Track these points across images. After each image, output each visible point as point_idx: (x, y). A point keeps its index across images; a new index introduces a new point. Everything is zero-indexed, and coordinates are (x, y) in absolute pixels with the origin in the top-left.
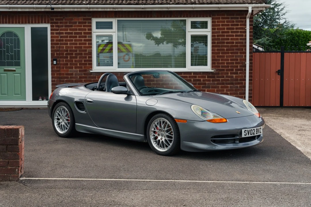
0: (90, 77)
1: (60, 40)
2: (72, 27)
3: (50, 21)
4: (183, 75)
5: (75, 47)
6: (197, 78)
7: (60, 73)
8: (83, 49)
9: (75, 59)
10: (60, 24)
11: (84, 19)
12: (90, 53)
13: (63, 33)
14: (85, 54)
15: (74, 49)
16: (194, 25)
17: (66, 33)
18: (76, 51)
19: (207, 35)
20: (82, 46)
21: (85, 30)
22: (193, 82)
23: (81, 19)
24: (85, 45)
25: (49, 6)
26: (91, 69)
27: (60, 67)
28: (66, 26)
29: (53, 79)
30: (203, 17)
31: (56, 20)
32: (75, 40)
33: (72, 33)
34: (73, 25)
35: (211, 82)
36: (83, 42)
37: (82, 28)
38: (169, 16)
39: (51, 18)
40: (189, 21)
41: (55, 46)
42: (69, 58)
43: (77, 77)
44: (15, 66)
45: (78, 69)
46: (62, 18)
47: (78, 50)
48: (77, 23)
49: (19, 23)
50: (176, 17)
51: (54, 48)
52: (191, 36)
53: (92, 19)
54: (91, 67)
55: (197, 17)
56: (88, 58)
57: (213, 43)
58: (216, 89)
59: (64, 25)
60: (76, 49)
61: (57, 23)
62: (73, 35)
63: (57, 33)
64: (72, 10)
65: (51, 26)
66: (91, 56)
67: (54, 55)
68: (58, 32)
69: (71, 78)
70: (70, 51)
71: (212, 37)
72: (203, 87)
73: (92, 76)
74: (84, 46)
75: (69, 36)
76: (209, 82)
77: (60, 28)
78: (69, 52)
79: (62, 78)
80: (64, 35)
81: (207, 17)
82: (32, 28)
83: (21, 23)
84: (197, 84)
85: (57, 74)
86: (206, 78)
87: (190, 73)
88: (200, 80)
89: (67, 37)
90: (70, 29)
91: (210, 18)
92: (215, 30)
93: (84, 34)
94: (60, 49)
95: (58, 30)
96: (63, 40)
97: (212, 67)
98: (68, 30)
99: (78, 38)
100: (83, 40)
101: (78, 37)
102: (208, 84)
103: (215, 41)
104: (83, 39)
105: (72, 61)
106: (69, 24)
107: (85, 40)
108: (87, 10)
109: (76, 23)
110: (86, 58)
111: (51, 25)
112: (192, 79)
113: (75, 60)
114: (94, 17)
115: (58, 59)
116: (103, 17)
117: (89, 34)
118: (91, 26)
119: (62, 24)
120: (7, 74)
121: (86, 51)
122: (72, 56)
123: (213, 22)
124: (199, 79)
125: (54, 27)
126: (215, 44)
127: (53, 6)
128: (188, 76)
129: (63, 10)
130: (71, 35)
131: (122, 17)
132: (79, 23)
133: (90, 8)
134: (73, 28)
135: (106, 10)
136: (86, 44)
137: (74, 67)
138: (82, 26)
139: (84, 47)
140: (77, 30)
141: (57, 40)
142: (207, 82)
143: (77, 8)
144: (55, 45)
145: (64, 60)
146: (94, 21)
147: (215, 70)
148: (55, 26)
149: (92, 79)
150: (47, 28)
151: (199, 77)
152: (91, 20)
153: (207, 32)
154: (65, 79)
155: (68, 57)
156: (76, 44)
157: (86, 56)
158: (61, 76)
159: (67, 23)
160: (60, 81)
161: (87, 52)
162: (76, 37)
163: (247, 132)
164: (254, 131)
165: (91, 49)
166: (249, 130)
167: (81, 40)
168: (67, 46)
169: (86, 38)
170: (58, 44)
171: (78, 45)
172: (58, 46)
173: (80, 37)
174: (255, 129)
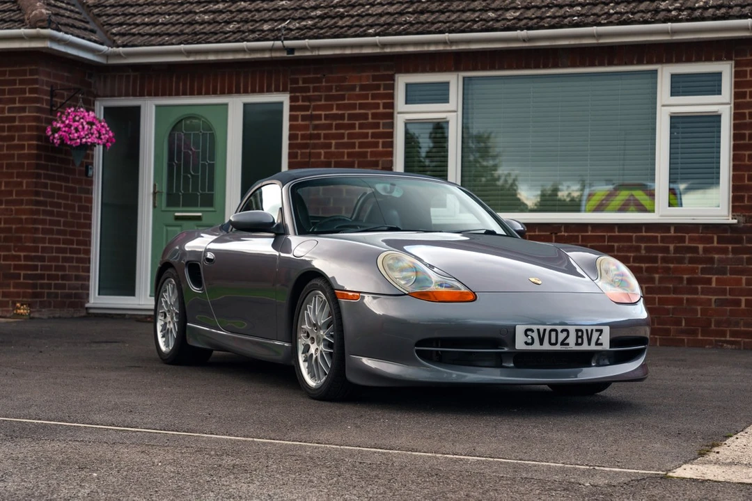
1: (311, 137)
2: (344, 100)
3: (289, 86)
4: (644, 234)
5: (349, 155)
6: (687, 244)
8: (369, 159)
10: (313, 92)
11: (375, 78)
13: (319, 117)
15: (346, 159)
16: (681, 86)
17: (327, 117)
18: (352, 164)
19: (719, 113)
20: (367, 152)
21: (377, 106)
22: (674, 253)
23: (366, 77)
24: (375, 149)
25: (278, 43)
28: (328, 98)
30: (708, 59)
31: (305, 81)
32: (351, 136)
33: (342, 117)
34: (347, 94)
35: (730, 256)
36: (370, 139)
37: (370, 101)
38: (606, 62)
39: (292, 77)
40: (665, 73)
41: (299, 151)
44: (201, 206)
46: (319, 76)
47: (356, 162)
48: (358, 89)
49: (215, 93)
50: (626, 64)
51: (296, 157)
52: (672, 117)
53: (397, 76)
55: (689, 60)
57: (736, 137)
58: (744, 278)
59: (323, 94)
60: (351, 159)
61: (307, 90)
62: (346, 121)
63: (304, 118)
64: (338, 52)
65: (292, 99)
68: (307, 115)
70: (337, 164)
71: (734, 120)
72: (704, 271)
74: (371, 152)
75: (334, 123)
76: (723, 256)
77: (313, 104)
80: (323, 121)
81: (719, 59)
82: (245, 105)
83: (218, 93)
84: (687, 261)
86: (715, 244)
87: (664, 227)
88: (695, 250)
89: (329, 127)
90: (337, 105)
91: (730, 62)
92: (745, 97)
93: (372, 118)
94: (313, 160)
95: (306, 108)
96: (318, 137)
97: (733, 211)
98: (332, 109)
99: (357, 130)
100: (370, 135)
101: (357, 126)
102: (720, 261)
103: (743, 132)
104: (370, 131)
106: (337, 91)
107: (374, 135)
108: (378, 50)
109: (353, 88)
111: (293, 94)
112: (672, 247)
114: (400, 71)
116: (424, 71)
117: (386, 119)
118: (392, 96)
119: (320, 92)
120: (180, 226)
121: (376, 164)
123: (737, 74)
124: (691, 247)
125: (298, 101)
126: (744, 139)
127: (287, 43)
128: (659, 235)
129: (316, 53)
130: (341, 122)
131: (475, 69)
132: (361, 89)
133: (384, 45)
134: (346, 102)
135: (426, 48)
136: (375, 145)
138: (370, 95)
139: (373, 154)
140: (355, 109)
141: (303, 137)
142: (716, 256)
143: (352, 46)
144: (299, 148)
146: (402, 81)
147: (742, 219)
148: (300, 98)
150: (281, 103)
151: (691, 240)
152: (394, 80)
153: (721, 104)
156: (353, 145)
159: (330, 89)
162: (353, 126)
163: (535, 335)
164: (565, 334)
165: (390, 159)
166: (545, 330)
167: (366, 136)
168: (329, 150)
169: (379, 128)
170: (305, 146)
171: (357, 150)
172: (308, 151)
173: (361, 126)
174: (572, 329)
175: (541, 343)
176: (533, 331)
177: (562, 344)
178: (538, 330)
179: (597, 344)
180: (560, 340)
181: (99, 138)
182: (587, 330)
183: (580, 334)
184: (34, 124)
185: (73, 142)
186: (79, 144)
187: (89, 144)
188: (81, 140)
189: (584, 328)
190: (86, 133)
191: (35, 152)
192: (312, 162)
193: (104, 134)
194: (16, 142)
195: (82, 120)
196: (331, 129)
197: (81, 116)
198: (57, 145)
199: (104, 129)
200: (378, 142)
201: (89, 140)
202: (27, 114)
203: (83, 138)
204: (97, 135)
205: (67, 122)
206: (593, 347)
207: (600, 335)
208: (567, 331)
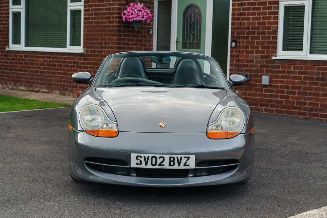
0: (272, 67)
1: (241, 14)
5: (258, 23)
7: (239, 59)
8: (267, 26)
9: (257, 40)
12: (276, 32)
13: (245, 4)
14: (269, 33)
15: (256, 25)
17: (248, 4)
18: (259, 28)
20: (266, 22)
26: (274, 55)
27: (239, 52)
29: (232, 67)
32: (259, 14)
33: (255, 4)
36: (267, 15)
41: (236, 22)
42: (250, 39)
43: (258, 65)
44: (196, 48)
45: (260, 55)
47: (261, 27)
51: (235, 25)
54: (276, 52)
56: (272, 39)
60: (259, 26)
62: (257, 6)
63: (239, 5)
66: (276, 35)
67: (235, 34)
68: (240, 3)
69: (251, 66)
70: (253, 28)
73: (275, 64)
74: (268, 22)
75: (252, 7)
78: (250, 30)
79: (241, 66)
80: (247, 6)
85: (236, 60)
89: (249, 9)
93: (269, 4)
94: (242, 26)
96: (244, 14)
99: (262, 11)
100: (267, 13)
101: (262, 8)
104: (268, 11)
105: (253, 43)
107: (269, 13)
110: (270, 39)
113: (257, 42)
115: (238, 40)
117: (275, 5)
121: (270, 28)
122: (254, 35)
130: (255, 6)
136: (270, 18)
137: (255, 51)
141: (238, 14)
144: (236, 20)
145: (245, 40)
149: (275, 70)
154: (245, 68)
155: (249, 37)
157: (269, 35)
158: (240, 63)
160: (238, 69)
161: (271, 30)
162: (259, 9)
163: (143, 159)
164: (162, 159)
165: (277, 25)
166: (148, 157)
167: (265, 13)
168: (249, 21)
169: (271, 9)
170: (239, 19)
171: (261, 21)
172: (239, 21)
173: (264, 9)
174: (167, 157)
175: (146, 164)
176: (141, 157)
177: (160, 165)
178: (144, 157)
179: (185, 165)
180: (158, 163)
181: (143, 17)
182: (177, 158)
183: (172, 159)
184: (117, 11)
185: (130, 20)
186: (133, 21)
187: (138, 20)
188: (134, 19)
189: (175, 156)
190: (136, 15)
191: (118, 24)
192: (242, 27)
193: (145, 16)
194: (111, 20)
195: (135, 9)
196: (250, 10)
197: (135, 7)
198: (124, 21)
199: (146, 13)
200: (271, 17)
201: (137, 19)
202: (115, 7)
203: (135, 18)
204: (142, 16)
205: (129, 10)
206: (182, 167)
207: (188, 160)
208: (163, 158)
